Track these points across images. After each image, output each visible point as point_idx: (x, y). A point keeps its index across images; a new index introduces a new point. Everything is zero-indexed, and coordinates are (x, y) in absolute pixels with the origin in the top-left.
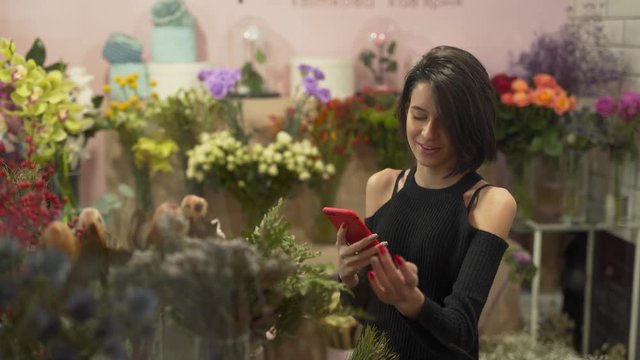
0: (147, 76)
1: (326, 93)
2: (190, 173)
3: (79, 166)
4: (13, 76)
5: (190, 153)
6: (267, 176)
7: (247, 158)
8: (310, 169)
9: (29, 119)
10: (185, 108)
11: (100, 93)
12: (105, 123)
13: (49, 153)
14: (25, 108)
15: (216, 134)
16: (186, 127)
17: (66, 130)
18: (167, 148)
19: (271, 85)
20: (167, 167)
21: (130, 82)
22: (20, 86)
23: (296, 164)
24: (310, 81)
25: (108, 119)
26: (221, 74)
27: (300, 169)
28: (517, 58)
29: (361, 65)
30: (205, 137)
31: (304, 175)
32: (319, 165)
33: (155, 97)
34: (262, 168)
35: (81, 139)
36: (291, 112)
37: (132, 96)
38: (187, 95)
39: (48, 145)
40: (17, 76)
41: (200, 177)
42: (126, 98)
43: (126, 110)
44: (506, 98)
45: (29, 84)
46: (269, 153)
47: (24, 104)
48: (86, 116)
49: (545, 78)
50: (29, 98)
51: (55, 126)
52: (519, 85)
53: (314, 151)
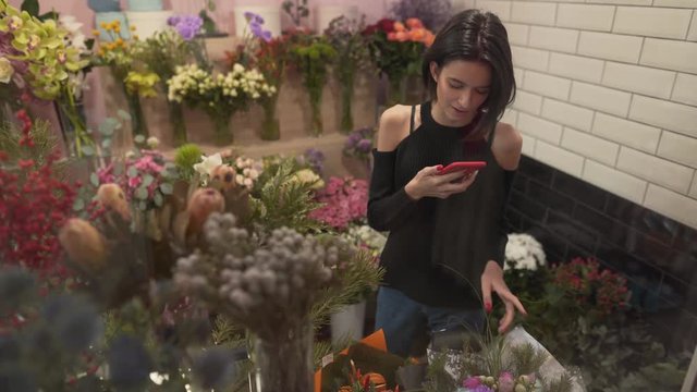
0: (127, 21)
1: (268, 34)
2: (171, 97)
3: (82, 97)
4: (9, 25)
5: (169, 82)
6: (229, 96)
7: (213, 84)
8: (259, 90)
9: (32, 62)
10: (162, 48)
11: (91, 37)
12: (99, 61)
13: (55, 90)
14: (27, 53)
15: (187, 66)
16: (164, 62)
17: (67, 70)
18: (151, 79)
19: (221, 27)
20: (153, 94)
21: (114, 27)
22: (19, 35)
23: (249, 87)
24: (255, 25)
25: (100, 57)
26: (187, 20)
27: (252, 91)
28: (390, 7)
29: (284, 12)
30: (179, 69)
31: (256, 95)
32: (265, 87)
33: (136, 38)
34: (226, 91)
35: (81, 74)
36: (241, 48)
37: (118, 40)
38: (161, 36)
39: (54, 83)
40: (14, 26)
41: (179, 99)
42: (113, 40)
43: (114, 50)
44: (391, 36)
45: (26, 33)
46: (229, 80)
47: (25, 50)
48: (83, 56)
49: (414, 21)
50: (29, 45)
51: (56, 67)
52: (399, 25)
53: (261, 77)
